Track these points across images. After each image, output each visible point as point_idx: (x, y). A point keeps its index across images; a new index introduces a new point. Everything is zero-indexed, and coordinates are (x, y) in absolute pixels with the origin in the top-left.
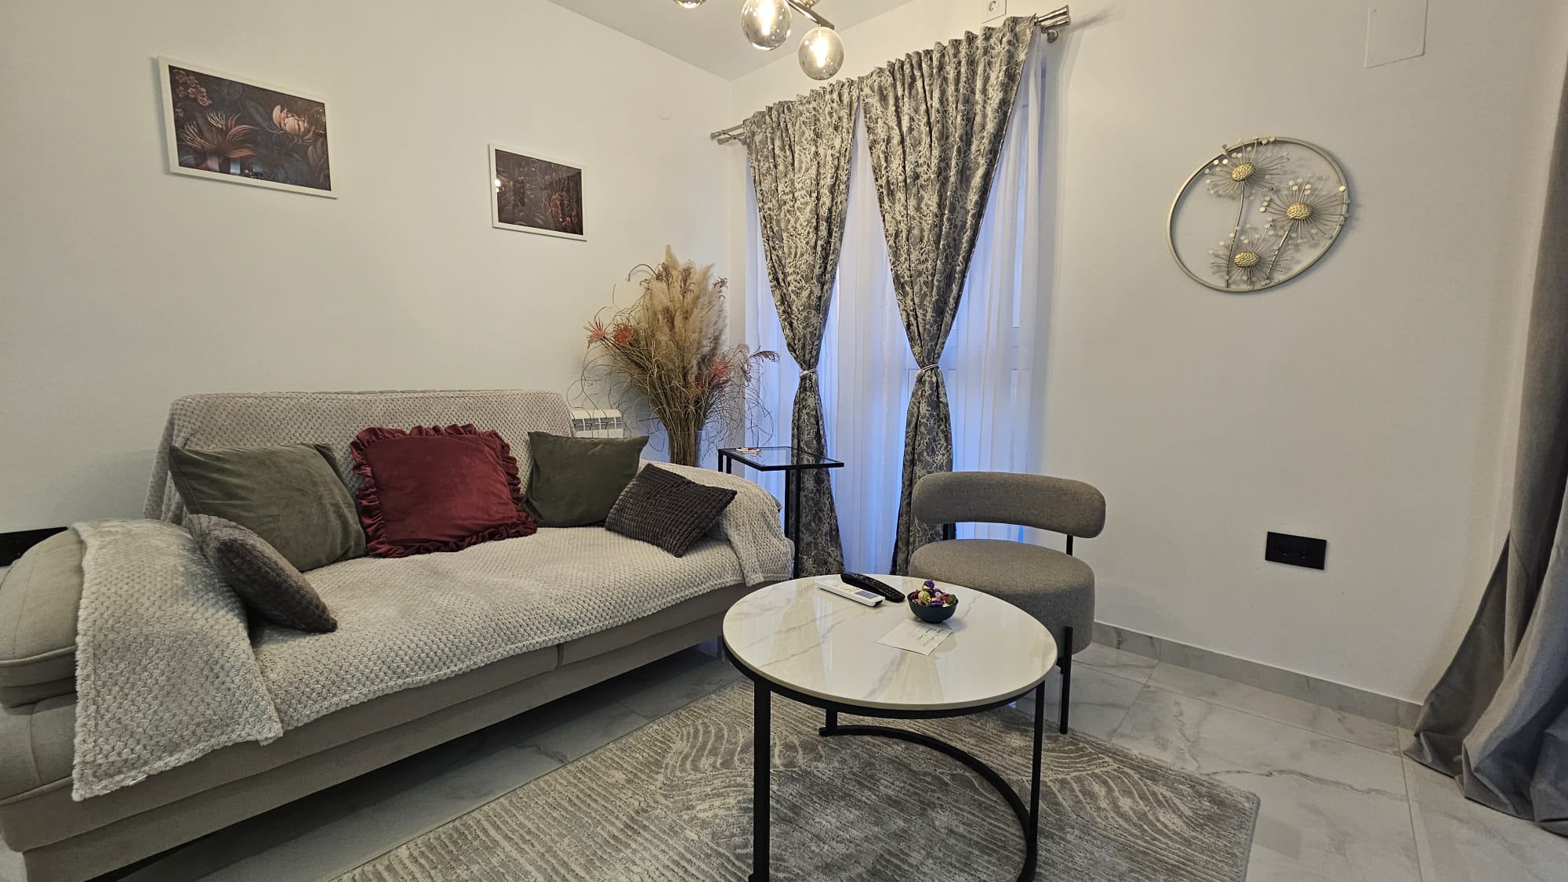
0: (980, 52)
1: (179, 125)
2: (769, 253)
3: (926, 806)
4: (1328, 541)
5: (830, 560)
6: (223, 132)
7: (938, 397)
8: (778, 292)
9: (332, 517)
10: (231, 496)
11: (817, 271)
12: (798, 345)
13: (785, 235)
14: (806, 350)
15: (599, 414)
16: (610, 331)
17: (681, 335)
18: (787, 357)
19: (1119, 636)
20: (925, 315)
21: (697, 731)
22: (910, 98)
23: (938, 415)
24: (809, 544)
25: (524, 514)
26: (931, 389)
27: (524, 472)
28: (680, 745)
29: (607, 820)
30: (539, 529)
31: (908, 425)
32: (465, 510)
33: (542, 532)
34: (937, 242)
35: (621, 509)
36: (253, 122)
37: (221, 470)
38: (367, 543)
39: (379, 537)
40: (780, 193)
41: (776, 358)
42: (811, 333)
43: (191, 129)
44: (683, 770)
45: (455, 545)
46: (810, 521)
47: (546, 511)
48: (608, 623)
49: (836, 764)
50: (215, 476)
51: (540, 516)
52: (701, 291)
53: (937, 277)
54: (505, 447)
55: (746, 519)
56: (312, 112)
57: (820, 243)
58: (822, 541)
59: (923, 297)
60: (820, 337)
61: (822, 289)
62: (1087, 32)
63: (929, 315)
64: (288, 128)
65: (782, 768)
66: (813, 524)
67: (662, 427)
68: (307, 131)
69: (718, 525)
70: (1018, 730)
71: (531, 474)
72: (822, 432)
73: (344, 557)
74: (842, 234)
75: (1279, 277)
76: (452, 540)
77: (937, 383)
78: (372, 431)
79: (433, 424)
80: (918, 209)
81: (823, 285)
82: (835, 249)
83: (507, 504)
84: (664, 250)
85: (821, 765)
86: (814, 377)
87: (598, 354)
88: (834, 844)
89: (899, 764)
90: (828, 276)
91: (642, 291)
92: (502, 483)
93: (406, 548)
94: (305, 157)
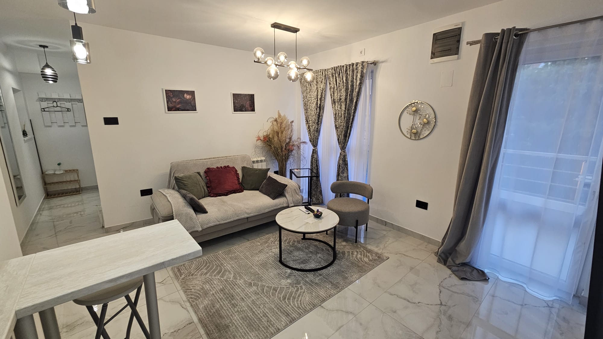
0: (355, 69)
1: (167, 103)
2: (305, 114)
3: (317, 253)
4: (428, 203)
5: (320, 199)
6: (175, 102)
7: (345, 159)
8: (307, 125)
9: (202, 188)
10: (185, 186)
11: (317, 121)
12: (312, 141)
13: (309, 110)
14: (315, 142)
15: (259, 159)
16: (262, 138)
17: (280, 138)
18: (310, 144)
19: (386, 223)
20: (342, 137)
21: (276, 237)
22: (339, 78)
23: (345, 163)
24: (314, 194)
25: (241, 187)
26: (343, 157)
27: (241, 176)
28: (272, 239)
29: (256, 250)
30: (244, 191)
31: (338, 165)
32: (228, 186)
33: (245, 192)
34: (344, 118)
35: (262, 187)
36: (181, 98)
37: (183, 180)
38: (209, 194)
39: (211, 193)
40: (308, 98)
41: (307, 144)
42: (315, 138)
43: (169, 103)
44: (271, 243)
45: (226, 194)
46: (315, 188)
47: (246, 187)
48: (257, 214)
49: (303, 245)
50: (182, 182)
51: (244, 188)
52: (286, 126)
53: (344, 127)
54: (236, 171)
55: (290, 191)
56: (192, 93)
57: (317, 114)
58: (318, 194)
59: (341, 132)
60: (318, 139)
61: (318, 126)
62: (383, 64)
63: (343, 137)
64: (187, 98)
65: (291, 245)
66: (315, 189)
67: (277, 161)
68: (191, 98)
69: (283, 192)
70: (346, 241)
71: (242, 177)
72: (318, 165)
73: (205, 197)
74: (323, 111)
75: (421, 137)
76: (226, 193)
77: (345, 155)
78: (208, 168)
79: (221, 166)
80: (341, 108)
81: (318, 125)
82: (321, 115)
83: (237, 185)
84: (278, 111)
85: (299, 245)
86: (316, 149)
87: (259, 143)
88: (296, 257)
89: (316, 246)
90: (319, 123)
91: (271, 124)
92: (236, 180)
93: (217, 195)
94: (191, 104)
